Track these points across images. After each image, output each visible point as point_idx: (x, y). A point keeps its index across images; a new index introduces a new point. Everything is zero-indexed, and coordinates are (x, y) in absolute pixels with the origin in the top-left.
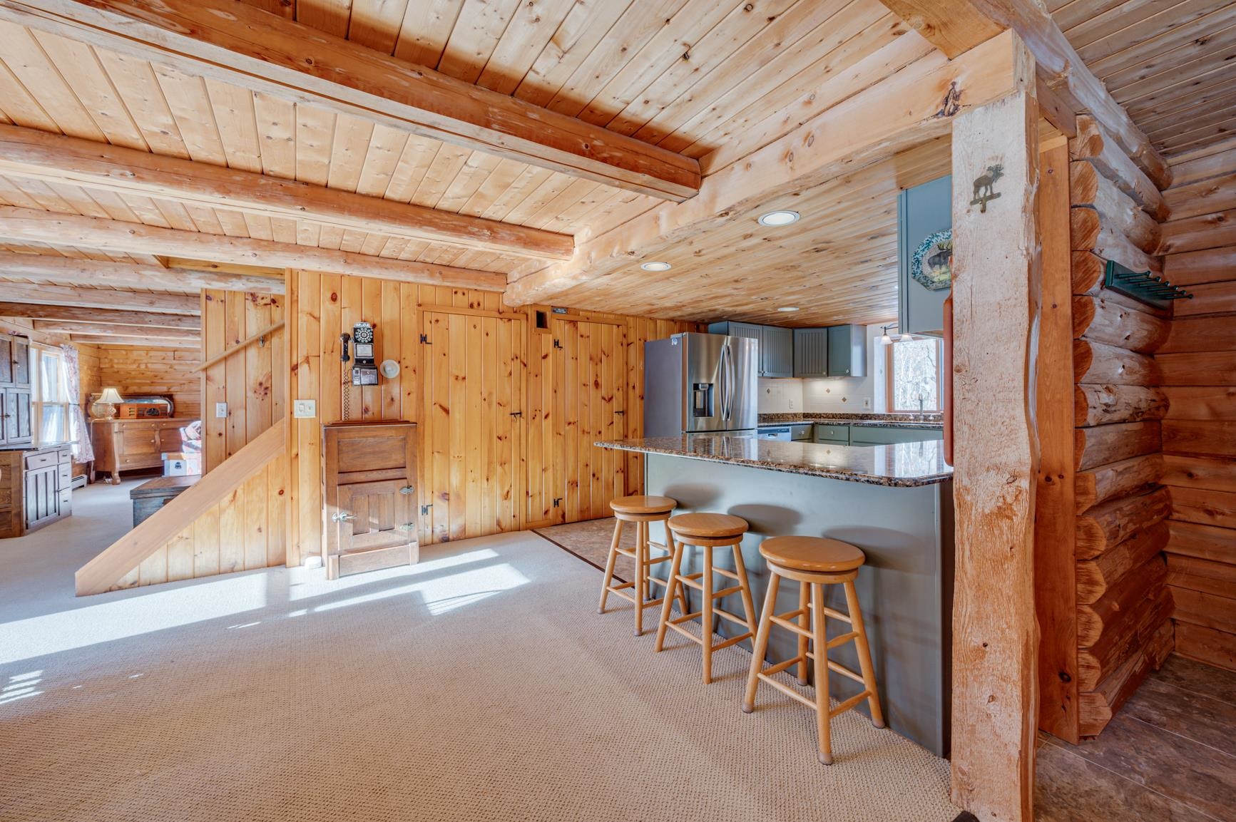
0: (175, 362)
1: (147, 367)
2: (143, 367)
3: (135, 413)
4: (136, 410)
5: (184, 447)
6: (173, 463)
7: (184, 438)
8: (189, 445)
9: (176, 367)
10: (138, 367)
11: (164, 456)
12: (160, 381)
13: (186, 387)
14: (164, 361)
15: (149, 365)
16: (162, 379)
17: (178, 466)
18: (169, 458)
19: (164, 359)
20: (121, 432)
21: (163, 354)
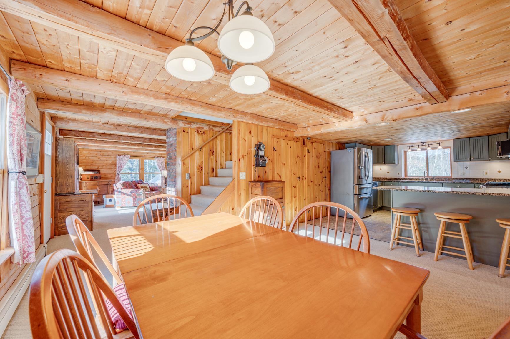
0: (101, 156)
1: (89, 158)
2: (87, 158)
3: (90, 178)
4: (90, 177)
5: (115, 192)
6: (108, 199)
7: (115, 188)
8: (118, 192)
9: (101, 158)
10: (85, 158)
11: (104, 196)
12: (94, 164)
13: (104, 167)
14: (96, 156)
15: (90, 157)
16: (95, 163)
17: (110, 201)
18: (106, 197)
19: (96, 155)
20: (86, 186)
21: (96, 153)
